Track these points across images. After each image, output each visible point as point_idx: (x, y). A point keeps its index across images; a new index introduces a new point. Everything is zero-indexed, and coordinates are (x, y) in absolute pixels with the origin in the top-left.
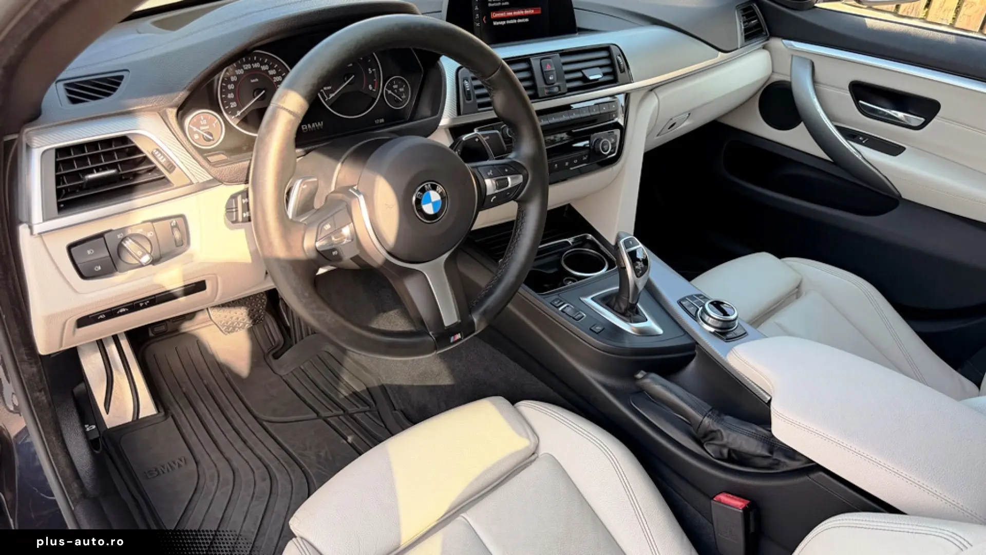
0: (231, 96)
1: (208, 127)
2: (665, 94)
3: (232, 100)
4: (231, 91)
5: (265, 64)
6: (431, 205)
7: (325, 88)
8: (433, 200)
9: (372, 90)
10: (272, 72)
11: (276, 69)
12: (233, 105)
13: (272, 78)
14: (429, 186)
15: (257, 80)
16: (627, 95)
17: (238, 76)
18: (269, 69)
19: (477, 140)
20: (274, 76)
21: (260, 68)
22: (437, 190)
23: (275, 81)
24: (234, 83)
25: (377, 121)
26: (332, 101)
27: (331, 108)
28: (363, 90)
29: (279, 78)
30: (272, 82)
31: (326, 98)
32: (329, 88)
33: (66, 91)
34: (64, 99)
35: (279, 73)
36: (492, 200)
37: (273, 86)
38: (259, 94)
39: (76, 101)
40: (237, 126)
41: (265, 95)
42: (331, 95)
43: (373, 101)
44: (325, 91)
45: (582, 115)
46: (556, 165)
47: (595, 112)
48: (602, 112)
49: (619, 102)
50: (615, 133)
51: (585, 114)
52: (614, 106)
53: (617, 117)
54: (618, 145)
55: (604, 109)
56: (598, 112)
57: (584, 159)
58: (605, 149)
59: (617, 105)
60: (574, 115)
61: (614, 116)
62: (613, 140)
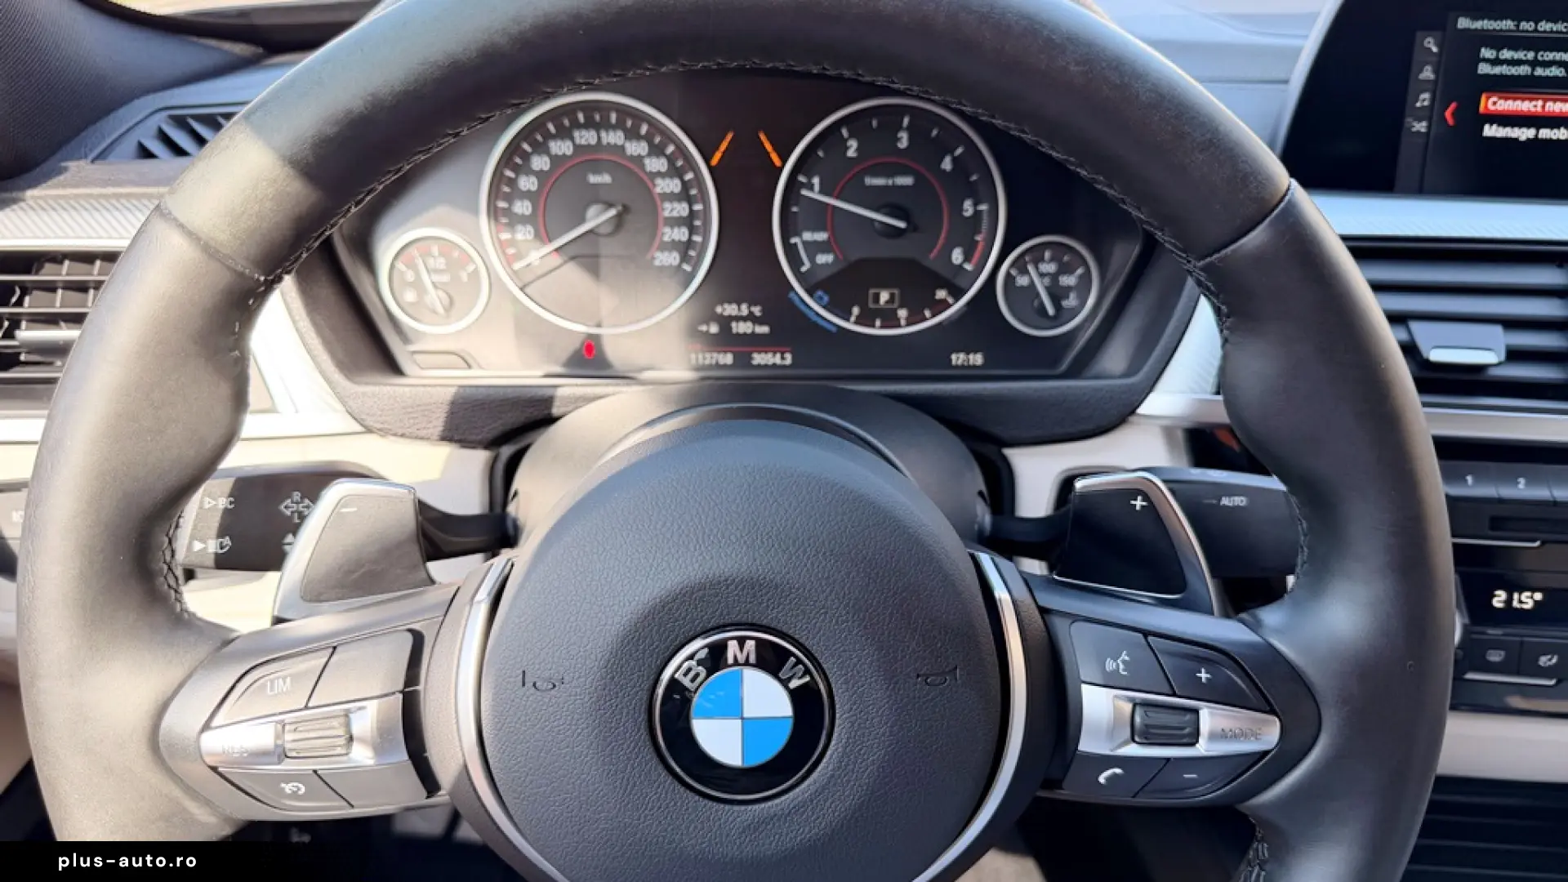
0: (522, 207)
1: (445, 278)
3: (524, 220)
4: (528, 195)
5: (639, 137)
6: (737, 724)
7: (808, 236)
8: (754, 708)
9: (960, 267)
10: (657, 164)
11: (671, 160)
12: (526, 231)
13: (653, 180)
14: (750, 645)
15: (607, 177)
17: (556, 160)
18: (650, 154)
19: (1141, 503)
20: (659, 174)
21: (623, 148)
22: (785, 673)
23: (658, 190)
24: (539, 174)
25: (958, 359)
26: (822, 275)
27: (810, 293)
28: (932, 259)
29: (674, 186)
30: (649, 192)
31: (803, 264)
32: (822, 236)
33: (154, 131)
34: (129, 145)
35: (675, 172)
36: (1102, 779)
37: (652, 203)
38: (597, 217)
39: (145, 153)
40: (522, 289)
41: (619, 222)
42: (824, 259)
43: (957, 293)
44: (805, 243)
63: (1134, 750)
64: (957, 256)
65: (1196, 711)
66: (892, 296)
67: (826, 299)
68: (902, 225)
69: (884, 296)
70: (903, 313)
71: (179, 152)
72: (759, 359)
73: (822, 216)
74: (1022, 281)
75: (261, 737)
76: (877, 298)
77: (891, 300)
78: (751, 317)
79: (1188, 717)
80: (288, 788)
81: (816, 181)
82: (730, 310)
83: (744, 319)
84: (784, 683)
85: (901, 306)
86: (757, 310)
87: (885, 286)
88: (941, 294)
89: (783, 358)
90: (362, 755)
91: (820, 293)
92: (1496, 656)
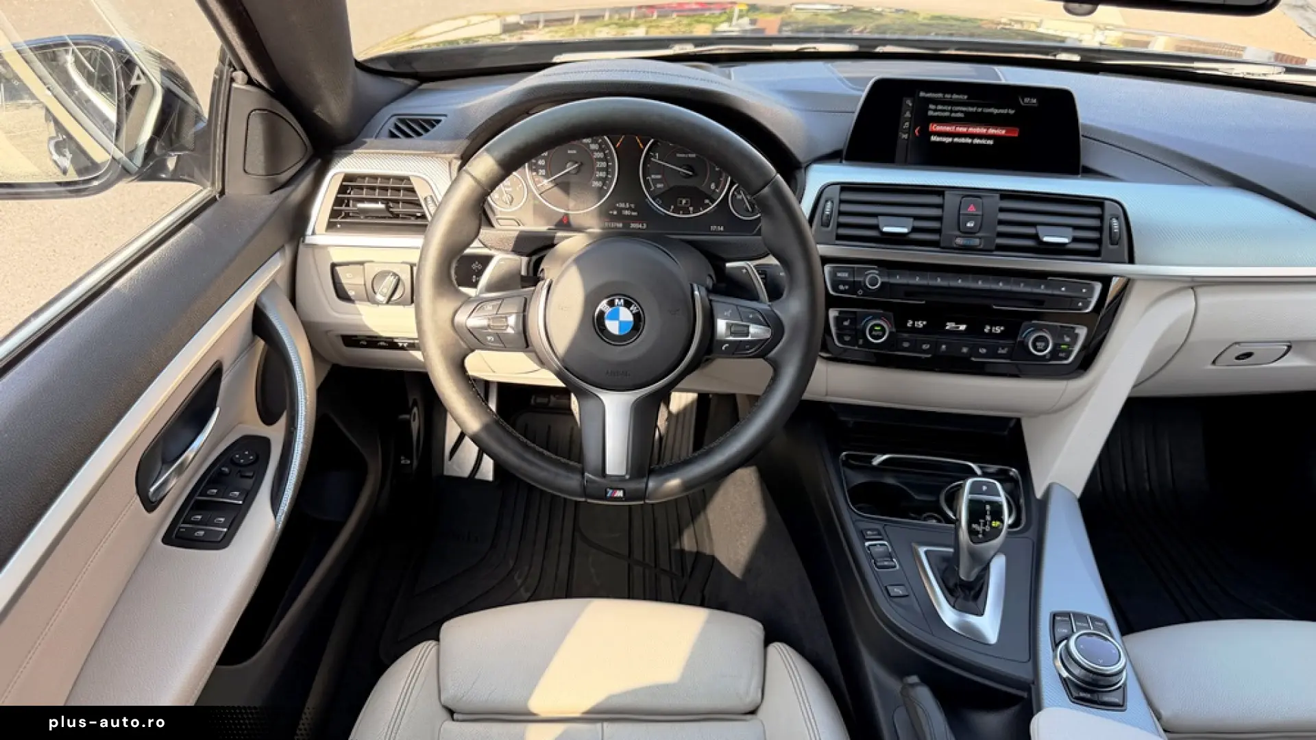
0: (542, 162)
1: (510, 189)
2: (1210, 300)
3: (542, 167)
4: (543, 157)
6: (617, 322)
7: (653, 176)
8: (622, 318)
9: (714, 190)
10: (594, 146)
11: (600, 145)
12: (542, 172)
13: (593, 153)
14: (622, 301)
15: (575, 152)
16: (1127, 285)
18: (592, 143)
19: (744, 271)
20: (595, 151)
22: (631, 308)
23: (595, 157)
25: (713, 228)
26: (658, 193)
27: (654, 200)
28: (703, 187)
29: (601, 155)
30: (591, 158)
31: (651, 187)
32: (659, 177)
33: (393, 125)
34: (385, 131)
35: (601, 150)
36: (723, 348)
37: (593, 161)
38: (570, 167)
39: (393, 135)
40: (540, 195)
41: (578, 170)
42: (659, 186)
43: (713, 201)
44: (653, 180)
45: (1015, 288)
46: (944, 347)
47: (1042, 289)
48: (1056, 292)
49: (1098, 287)
50: (1077, 331)
51: (1022, 288)
52: (1084, 291)
53: (1087, 307)
54: (1077, 349)
55: (1063, 289)
56: (1049, 292)
57: (999, 352)
58: (1039, 348)
59: (1091, 290)
60: (1001, 284)
61: (1080, 304)
62: (1067, 339)
63: (731, 338)
64: (713, 186)
65: (748, 327)
66: (687, 201)
67: (660, 202)
68: (690, 173)
69: (684, 202)
70: (691, 209)
71: (408, 136)
72: (633, 225)
73: (660, 169)
74: (739, 197)
75: (484, 322)
76: (681, 201)
77: (686, 203)
78: (630, 209)
79: (746, 328)
80: (489, 338)
81: (657, 155)
82: (622, 205)
83: (627, 209)
84: (631, 311)
85: (691, 206)
86: (633, 206)
87: (684, 198)
88: (707, 201)
89: (643, 225)
90: (510, 331)
91: (658, 199)
92: (906, 345)
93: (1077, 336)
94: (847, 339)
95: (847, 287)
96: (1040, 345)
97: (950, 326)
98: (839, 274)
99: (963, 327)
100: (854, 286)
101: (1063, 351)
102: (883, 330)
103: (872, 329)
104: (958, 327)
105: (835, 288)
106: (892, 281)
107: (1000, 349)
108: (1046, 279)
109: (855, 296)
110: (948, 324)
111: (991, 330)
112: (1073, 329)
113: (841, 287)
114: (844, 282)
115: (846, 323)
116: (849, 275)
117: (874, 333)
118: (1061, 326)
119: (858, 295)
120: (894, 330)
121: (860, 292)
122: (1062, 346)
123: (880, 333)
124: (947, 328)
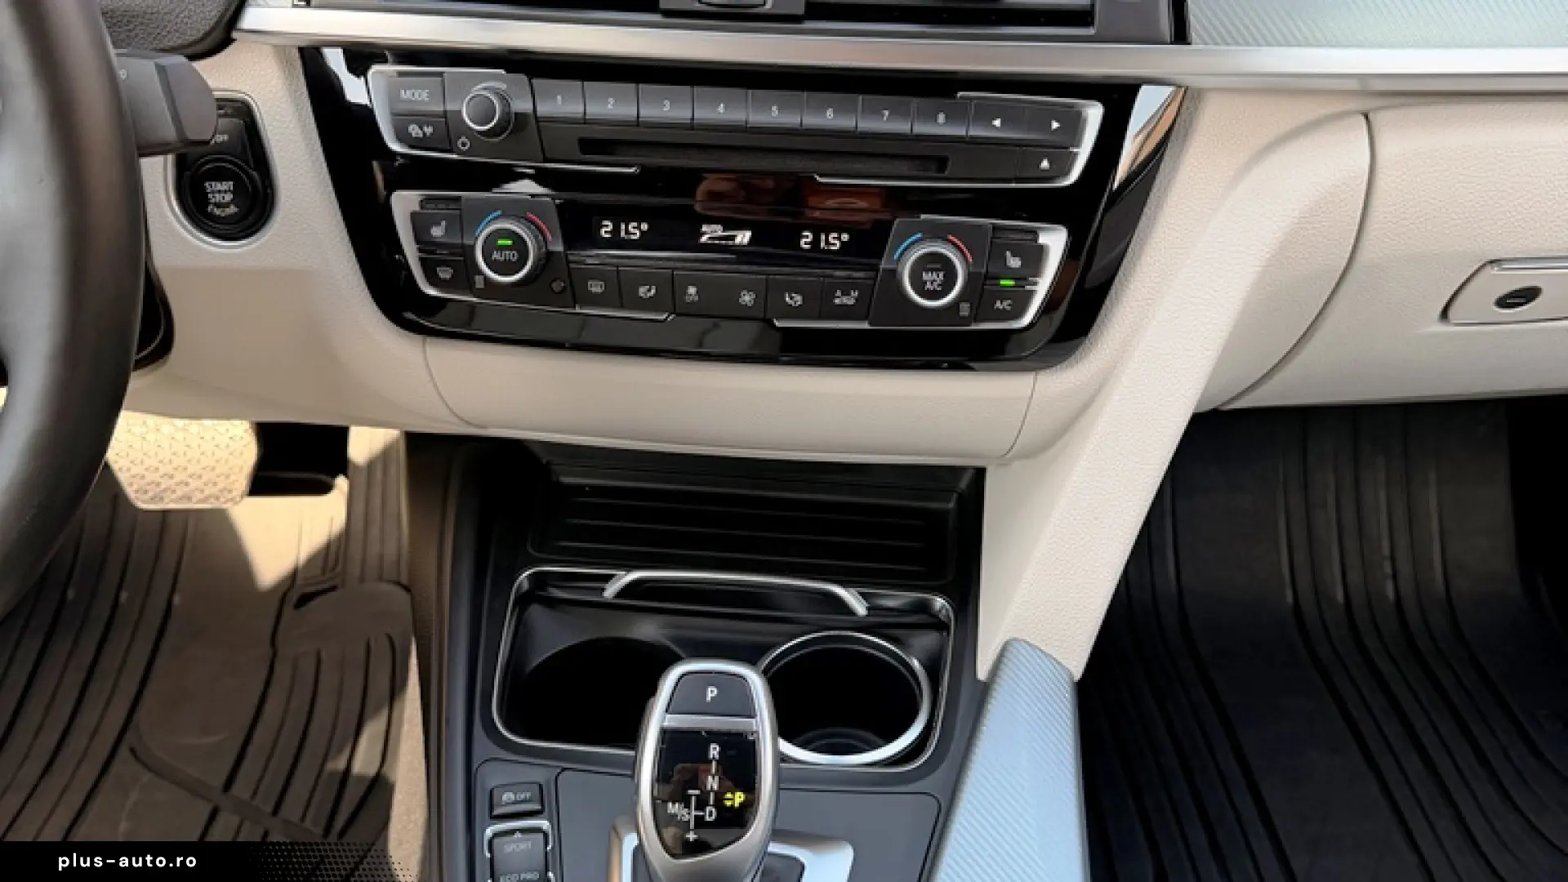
45: (867, 124)
46: (692, 290)
47: (941, 126)
48: (976, 131)
49: (1094, 113)
50: (1043, 239)
51: (885, 121)
52: (1055, 125)
53: (1066, 173)
54: (1042, 287)
55: (997, 123)
56: (959, 131)
57: (837, 301)
58: (929, 286)
59: (1074, 124)
60: (830, 113)
61: (1045, 164)
62: (1014, 263)
92: (596, 288)
93: (1040, 252)
94: (445, 273)
95: (429, 130)
96: (932, 279)
97: (710, 232)
98: (406, 95)
99: (743, 237)
100: (447, 128)
101: (1004, 294)
102: (519, 244)
103: (489, 246)
104: (733, 238)
105: (402, 136)
106: (544, 109)
107: (839, 293)
108: (955, 97)
109: (454, 156)
110: (705, 228)
111: (815, 242)
112: (1034, 233)
113: (414, 131)
114: (421, 118)
115: (437, 232)
116: (430, 95)
117: (496, 256)
118: (995, 228)
119: (460, 153)
120: (559, 247)
121: (463, 143)
122: (1003, 282)
123: (513, 256)
124: (704, 239)
